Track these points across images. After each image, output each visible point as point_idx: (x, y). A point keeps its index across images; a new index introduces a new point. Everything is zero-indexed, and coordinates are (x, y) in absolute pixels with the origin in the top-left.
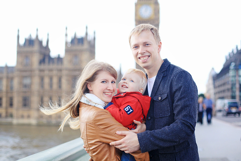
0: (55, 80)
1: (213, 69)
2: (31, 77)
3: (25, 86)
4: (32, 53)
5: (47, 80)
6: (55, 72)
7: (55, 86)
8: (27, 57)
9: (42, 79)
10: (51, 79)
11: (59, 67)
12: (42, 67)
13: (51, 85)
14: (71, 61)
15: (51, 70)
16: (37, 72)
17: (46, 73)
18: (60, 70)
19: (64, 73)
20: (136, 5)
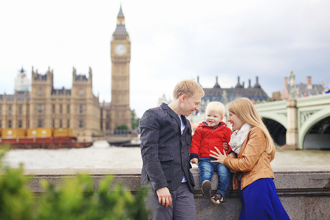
0: (65, 107)
1: (164, 96)
2: (44, 104)
3: (40, 111)
4: (45, 85)
5: (57, 107)
6: (64, 101)
7: (64, 111)
8: (40, 89)
9: (54, 106)
10: (61, 106)
11: (68, 97)
12: (54, 97)
13: (61, 111)
14: (77, 93)
15: (61, 99)
16: (49, 101)
17: (57, 101)
18: (69, 100)
19: (72, 101)
20: (112, 43)
